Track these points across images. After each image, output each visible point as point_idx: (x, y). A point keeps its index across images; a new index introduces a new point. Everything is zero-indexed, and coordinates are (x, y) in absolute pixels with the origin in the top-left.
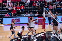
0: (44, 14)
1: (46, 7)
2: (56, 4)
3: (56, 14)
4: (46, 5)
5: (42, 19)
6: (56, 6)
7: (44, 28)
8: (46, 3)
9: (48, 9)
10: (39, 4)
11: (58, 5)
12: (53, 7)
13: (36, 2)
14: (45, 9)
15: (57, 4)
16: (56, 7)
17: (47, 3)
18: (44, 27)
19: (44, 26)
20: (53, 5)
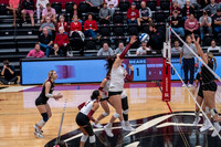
0: (169, 47)
1: (176, 23)
2: (209, 14)
3: (210, 48)
5: (161, 65)
6: (210, 19)
7: (166, 99)
8: (173, 9)
9: (181, 29)
10: (151, 12)
12: (201, 23)
13: (139, 7)
14: (170, 30)
15: (214, 12)
16: (210, 24)
17: (178, 9)
18: (166, 95)
19: (169, 92)
20: (198, 15)
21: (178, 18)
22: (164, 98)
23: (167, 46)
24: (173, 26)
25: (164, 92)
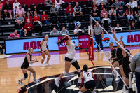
0: (92, 29)
1: (95, 14)
3: (116, 28)
4: (95, 10)
5: (87, 39)
6: (115, 11)
7: (91, 59)
11: (119, 9)
12: (110, 14)
14: (92, 18)
15: (118, 7)
17: (96, 6)
18: (91, 57)
19: (93, 55)
20: (108, 9)
21: (97, 11)
22: (90, 59)
23: (90, 28)
24: (94, 16)
25: (90, 55)
